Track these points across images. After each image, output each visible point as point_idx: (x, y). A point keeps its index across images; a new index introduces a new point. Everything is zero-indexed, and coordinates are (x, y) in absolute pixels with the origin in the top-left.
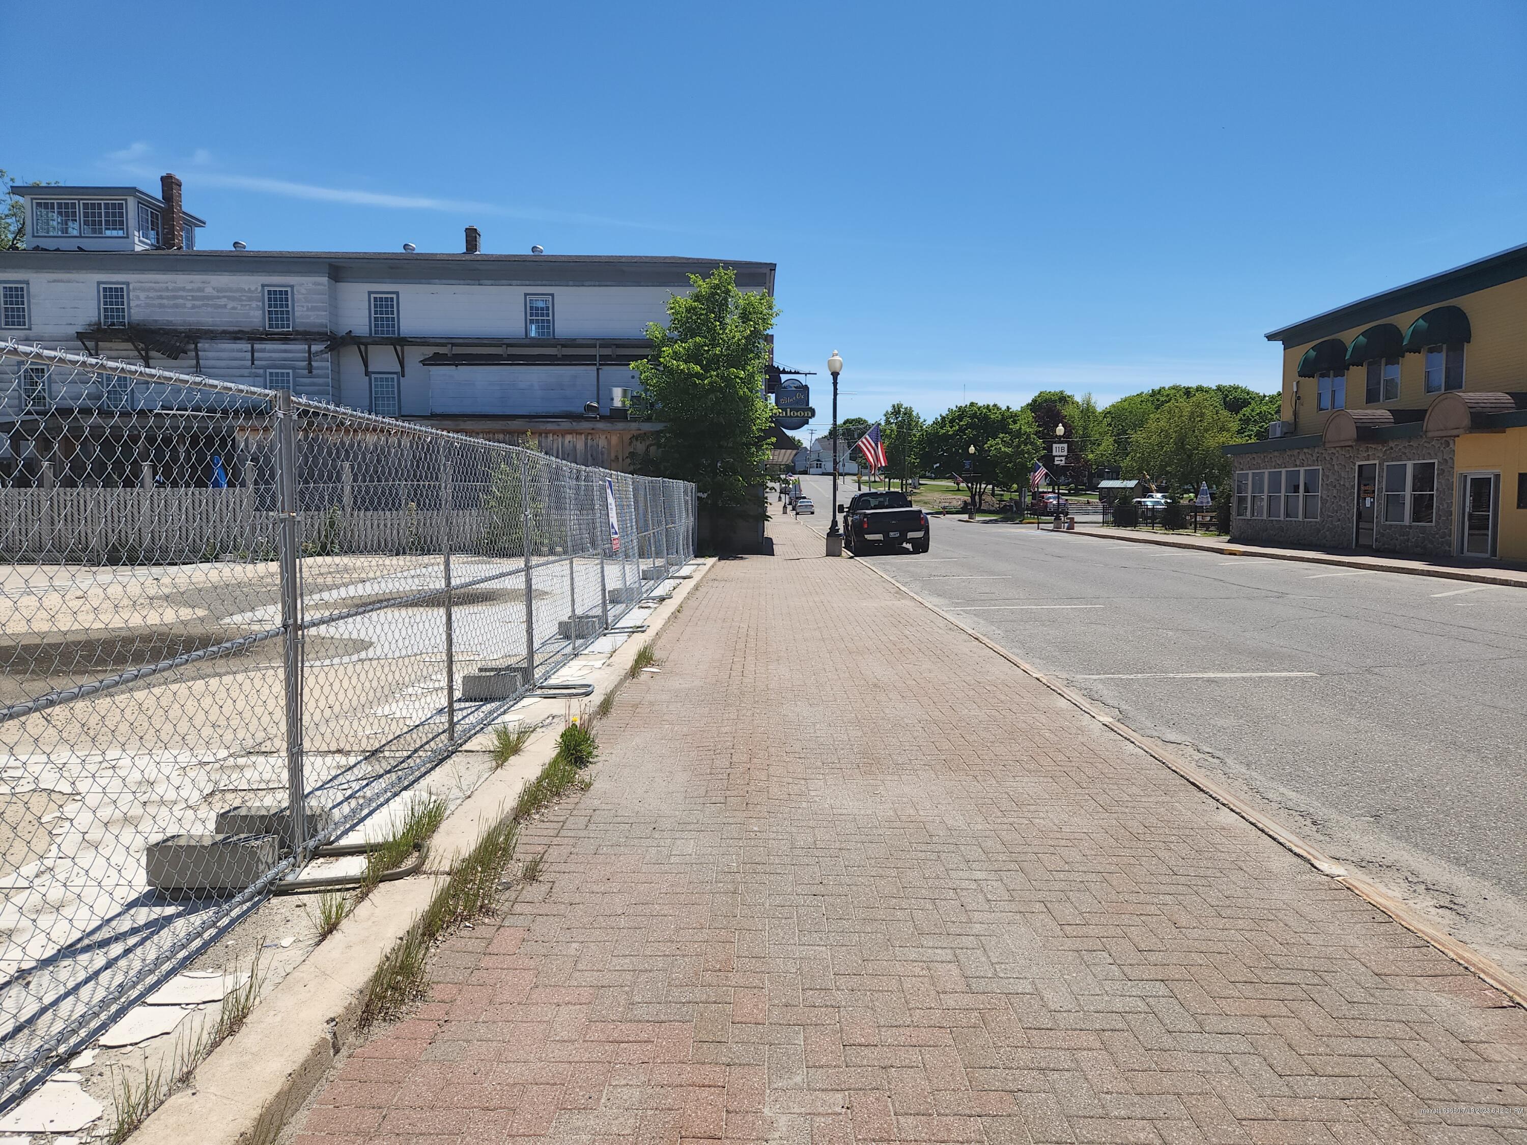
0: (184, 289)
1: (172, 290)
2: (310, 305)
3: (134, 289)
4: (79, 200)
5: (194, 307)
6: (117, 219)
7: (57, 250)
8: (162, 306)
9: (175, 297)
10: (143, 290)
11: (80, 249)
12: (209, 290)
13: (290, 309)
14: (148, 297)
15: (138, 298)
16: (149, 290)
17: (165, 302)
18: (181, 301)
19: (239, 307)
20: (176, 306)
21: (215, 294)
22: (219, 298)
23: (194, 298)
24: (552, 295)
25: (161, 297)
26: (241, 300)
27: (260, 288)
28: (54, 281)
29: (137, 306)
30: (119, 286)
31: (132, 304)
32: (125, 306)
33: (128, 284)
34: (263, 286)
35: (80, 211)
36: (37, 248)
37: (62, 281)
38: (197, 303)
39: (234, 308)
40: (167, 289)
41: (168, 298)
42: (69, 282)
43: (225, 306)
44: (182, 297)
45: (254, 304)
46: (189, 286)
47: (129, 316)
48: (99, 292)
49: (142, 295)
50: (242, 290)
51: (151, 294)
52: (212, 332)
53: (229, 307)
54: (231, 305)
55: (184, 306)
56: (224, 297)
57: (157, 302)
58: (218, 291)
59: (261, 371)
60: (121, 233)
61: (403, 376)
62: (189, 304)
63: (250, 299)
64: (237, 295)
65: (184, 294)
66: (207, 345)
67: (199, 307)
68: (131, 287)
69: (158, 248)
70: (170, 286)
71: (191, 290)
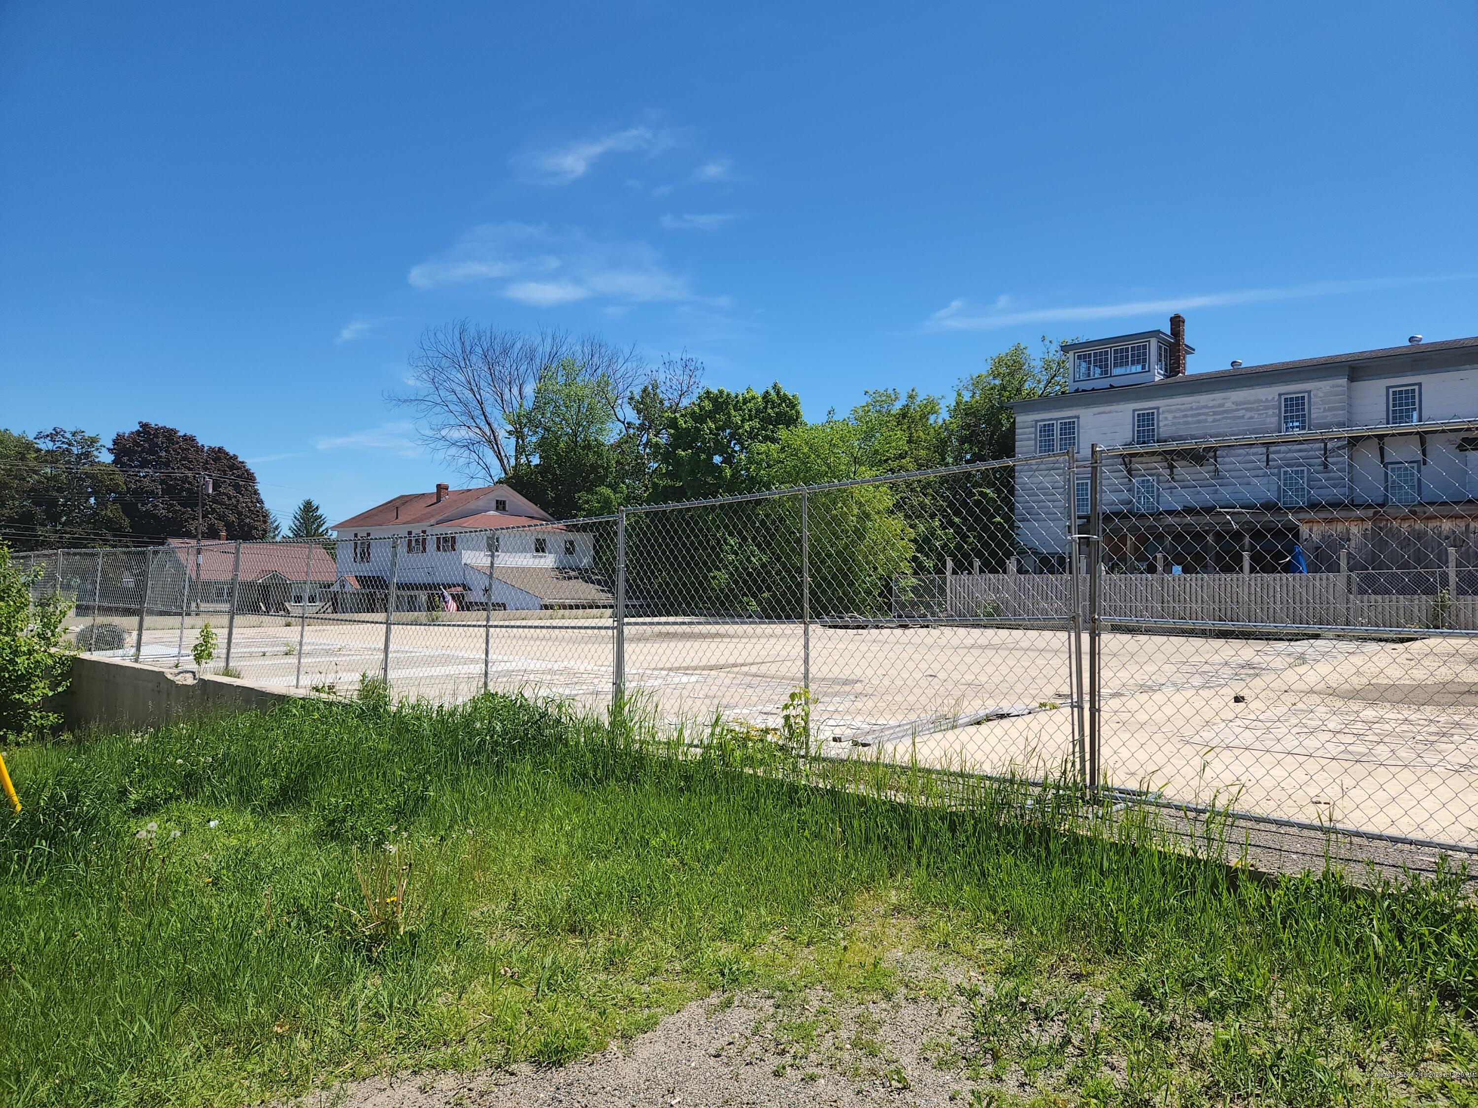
0: (1206, 407)
1: (1196, 409)
2: (1327, 406)
3: (1163, 412)
4: (1111, 348)
5: (1214, 421)
6: (1140, 357)
7: (1093, 389)
8: (1186, 423)
9: (1199, 414)
10: (1170, 411)
11: (1112, 386)
12: (1229, 405)
13: (1306, 412)
14: (1175, 417)
15: (1166, 419)
16: (1176, 411)
17: (1190, 419)
18: (1204, 417)
19: (1256, 416)
20: (1199, 422)
21: (1234, 407)
22: (1237, 410)
23: (1215, 413)
25: (1186, 416)
26: (1259, 410)
27: (1277, 397)
28: (1099, 413)
29: (1165, 426)
30: (1150, 411)
31: (1161, 424)
32: (1155, 427)
33: (1158, 408)
34: (1280, 395)
35: (1111, 356)
36: (1077, 391)
37: (1104, 413)
38: (1217, 417)
39: (1251, 418)
40: (1191, 409)
41: (1192, 416)
42: (1110, 412)
43: (1243, 417)
44: (1204, 414)
45: (1270, 412)
46: (1211, 404)
47: (1158, 434)
48: (1134, 418)
49: (1170, 416)
50: (1260, 401)
51: (1177, 415)
53: (1246, 417)
54: (1248, 415)
55: (1206, 421)
56: (1243, 409)
57: (1181, 421)
58: (1237, 405)
59: (1276, 470)
60: (1139, 368)
61: (1425, 464)
62: (1210, 419)
63: (1267, 408)
64: (1255, 405)
65: (1206, 411)
66: (1225, 452)
67: (1219, 420)
68: (1161, 410)
69: (1168, 377)
70: (1194, 405)
71: (1212, 407)
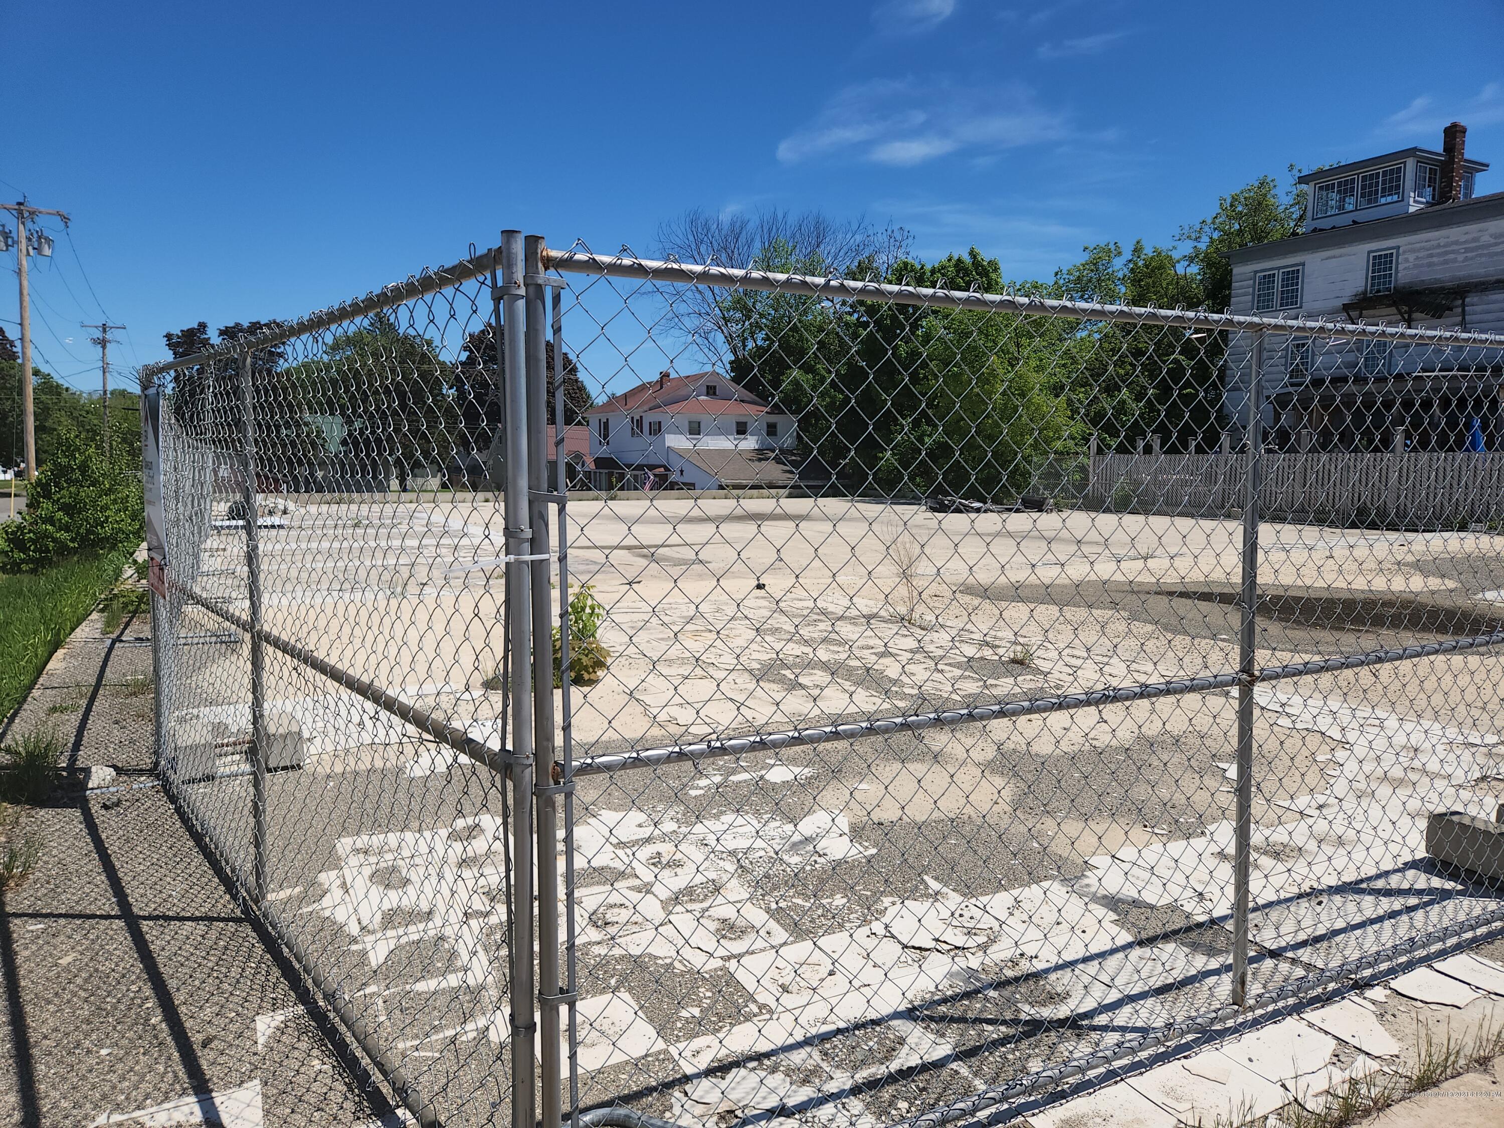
0: (1456, 243)
1: (1444, 246)
3: (1404, 252)
4: (1358, 174)
5: (1466, 259)
6: (1393, 184)
7: (1334, 227)
8: (1430, 265)
9: (1447, 253)
10: (1413, 251)
11: (1355, 222)
12: (1486, 239)
14: (1417, 258)
15: (1407, 260)
16: (1419, 250)
17: (1435, 259)
18: (1452, 256)
20: (1446, 262)
21: (1493, 241)
22: (1496, 244)
23: (1467, 250)
25: (1431, 256)
28: (1328, 258)
29: (1405, 269)
30: (1389, 252)
31: (1400, 267)
32: (1393, 271)
33: (1398, 248)
35: (1358, 186)
36: (1315, 230)
37: (1334, 257)
38: (1469, 255)
40: (1439, 246)
41: (1439, 255)
42: (1341, 256)
44: (1453, 252)
46: (1463, 239)
47: (1396, 280)
48: (1368, 261)
49: (1411, 257)
51: (1421, 254)
52: (1483, 283)
55: (1455, 260)
57: (1425, 261)
58: (1496, 238)
60: (1395, 198)
62: (1460, 258)
65: (1455, 247)
66: (1476, 299)
67: (1472, 258)
68: (1401, 250)
69: (1433, 205)
70: (1442, 242)
71: (1465, 242)
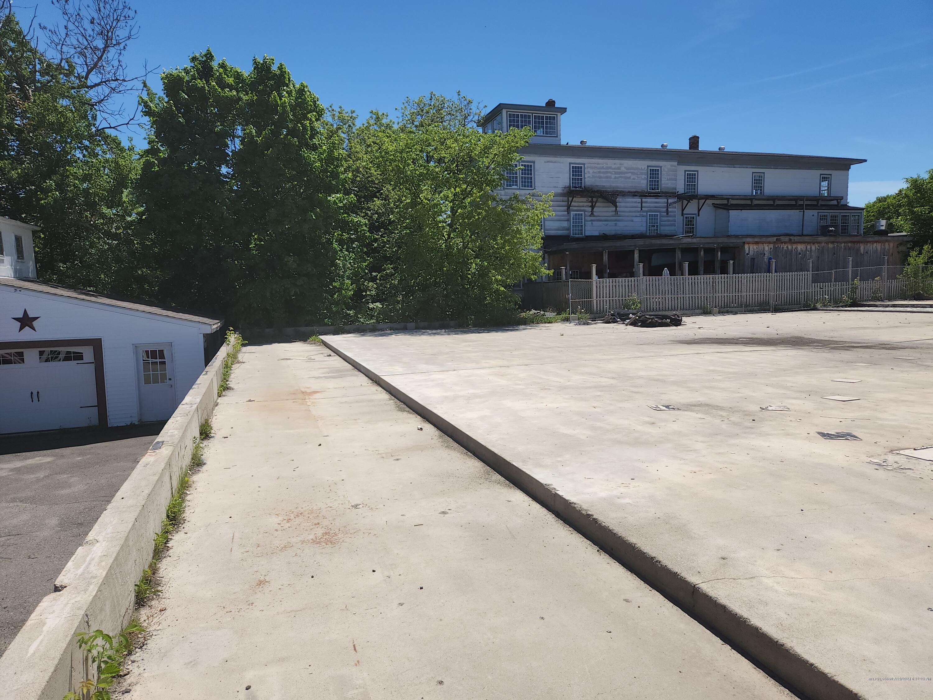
0: (611, 168)
1: (605, 168)
2: (668, 177)
3: (587, 167)
4: (532, 113)
5: (615, 178)
6: (552, 126)
8: (600, 177)
9: (607, 172)
10: (592, 168)
12: (623, 169)
13: (659, 179)
14: (594, 172)
15: (589, 172)
16: (594, 168)
17: (602, 175)
18: (609, 175)
19: (636, 178)
20: (607, 177)
21: (626, 171)
22: (627, 173)
23: (616, 173)
24: (764, 173)
25: (600, 172)
26: (637, 175)
27: (646, 168)
28: (548, 162)
29: (588, 177)
30: (580, 166)
31: (586, 176)
32: (583, 177)
33: (584, 164)
34: (648, 166)
35: (532, 120)
37: (552, 162)
38: (617, 176)
39: (634, 179)
40: (603, 168)
41: (604, 173)
42: (555, 162)
43: (630, 177)
44: (610, 172)
45: (643, 176)
46: (613, 166)
47: (584, 183)
48: (570, 169)
49: (591, 171)
50: (638, 169)
52: (623, 192)
53: (632, 178)
54: (633, 177)
55: (610, 177)
56: (630, 172)
57: (597, 175)
58: (627, 169)
59: (645, 214)
60: (553, 134)
61: (699, 216)
62: (613, 176)
63: (642, 174)
64: (636, 171)
65: (612, 171)
66: (621, 199)
67: (618, 178)
68: (586, 166)
70: (605, 166)
71: (615, 169)
